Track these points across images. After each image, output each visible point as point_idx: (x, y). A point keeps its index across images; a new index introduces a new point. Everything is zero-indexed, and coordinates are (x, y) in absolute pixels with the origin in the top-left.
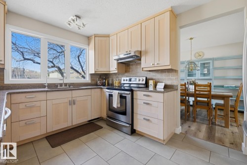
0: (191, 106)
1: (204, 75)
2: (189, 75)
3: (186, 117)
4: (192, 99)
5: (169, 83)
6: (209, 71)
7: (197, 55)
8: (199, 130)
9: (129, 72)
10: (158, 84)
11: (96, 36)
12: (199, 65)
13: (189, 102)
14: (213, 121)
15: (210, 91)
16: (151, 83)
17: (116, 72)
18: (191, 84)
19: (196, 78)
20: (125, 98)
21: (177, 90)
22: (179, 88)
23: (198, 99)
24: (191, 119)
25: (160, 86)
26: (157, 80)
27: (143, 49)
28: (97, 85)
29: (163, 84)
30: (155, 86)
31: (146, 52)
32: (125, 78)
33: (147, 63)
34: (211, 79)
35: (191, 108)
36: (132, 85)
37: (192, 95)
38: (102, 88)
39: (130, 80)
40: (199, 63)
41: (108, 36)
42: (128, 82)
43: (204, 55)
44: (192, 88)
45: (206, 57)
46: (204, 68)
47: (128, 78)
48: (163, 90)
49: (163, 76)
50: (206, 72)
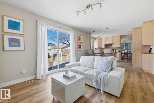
1: (126, 48)
4: (123, 55)
5: (119, 50)
6: (128, 47)
7: (124, 42)
15: (128, 52)
17: (104, 48)
19: (124, 49)
25: (117, 51)
30: (115, 51)
31: (114, 44)
33: (114, 46)
44: (123, 52)
45: (127, 42)
49: (117, 49)
50: (127, 47)
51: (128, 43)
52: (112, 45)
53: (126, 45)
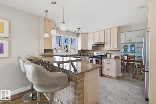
0: (126, 66)
1: (133, 51)
2: (124, 51)
3: (123, 71)
4: (126, 63)
5: (116, 55)
6: (135, 49)
7: (129, 40)
8: (129, 75)
9: (97, 50)
10: (112, 56)
11: (82, 34)
12: (130, 47)
13: (124, 64)
14: (136, 72)
15: (134, 59)
16: (108, 55)
17: (92, 50)
18: (125, 55)
19: (128, 52)
20: (98, 61)
21: (120, 58)
22: (121, 58)
23: (129, 62)
24: (126, 71)
25: (113, 57)
26: (111, 54)
27: (105, 41)
28: (81, 56)
29: (114, 56)
30: (110, 56)
31: (107, 43)
32: (96, 53)
33: (107, 47)
34: (136, 53)
35: (126, 67)
36: (99, 56)
37: (126, 61)
38: (85, 57)
39: (98, 54)
40: (130, 44)
41: (87, 34)
42: (97, 54)
43: (132, 40)
44: (126, 57)
46: (133, 47)
47: (97, 53)
48: (114, 58)
49: (114, 53)
50: (133, 49)
51: (135, 43)
52: (103, 45)
53: (133, 46)
